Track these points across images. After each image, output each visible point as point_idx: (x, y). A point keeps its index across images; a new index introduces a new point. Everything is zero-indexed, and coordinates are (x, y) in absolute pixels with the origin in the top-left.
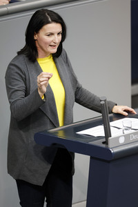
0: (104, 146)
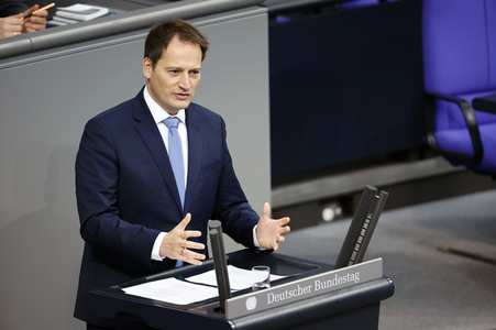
0: (217, 316)
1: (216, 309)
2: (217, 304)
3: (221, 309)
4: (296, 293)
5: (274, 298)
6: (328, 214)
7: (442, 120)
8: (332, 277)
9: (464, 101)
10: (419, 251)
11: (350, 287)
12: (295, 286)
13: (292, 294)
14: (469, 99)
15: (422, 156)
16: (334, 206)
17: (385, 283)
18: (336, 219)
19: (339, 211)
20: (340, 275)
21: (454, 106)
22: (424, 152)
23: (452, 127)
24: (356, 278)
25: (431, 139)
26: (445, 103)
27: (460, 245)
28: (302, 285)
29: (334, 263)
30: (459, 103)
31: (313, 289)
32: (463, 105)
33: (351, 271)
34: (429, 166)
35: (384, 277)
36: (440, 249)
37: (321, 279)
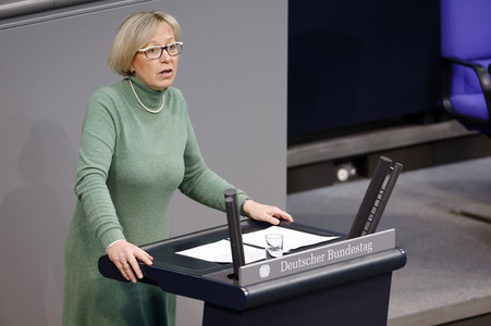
1: (230, 276)
2: (231, 271)
3: (235, 276)
4: (309, 261)
5: (288, 266)
6: (343, 174)
7: (458, 84)
8: (345, 246)
9: (480, 66)
10: (432, 213)
11: (362, 257)
12: (308, 255)
13: (305, 263)
14: (486, 64)
15: (437, 120)
16: (349, 166)
17: (397, 254)
18: (351, 179)
19: (353, 171)
20: (353, 244)
21: (470, 71)
22: (439, 115)
23: (467, 92)
24: (368, 248)
25: (446, 103)
26: (462, 68)
27: (473, 208)
28: (316, 254)
29: (347, 233)
30: (474, 68)
31: (326, 258)
32: (480, 70)
33: (364, 241)
34: (444, 129)
35: (397, 248)
36: (452, 212)
37: (335, 248)
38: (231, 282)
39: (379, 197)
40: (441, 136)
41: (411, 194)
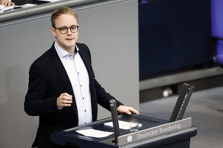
1: (113, 142)
2: (114, 139)
3: (115, 141)
4: (151, 134)
5: (141, 136)
6: (166, 93)
7: (220, 49)
8: (168, 126)
10: (208, 111)
11: (176, 131)
12: (150, 131)
13: (149, 134)
16: (169, 89)
17: (193, 129)
18: (170, 95)
19: (171, 92)
20: (171, 125)
22: (211, 64)
24: (179, 127)
25: (214, 58)
28: (154, 130)
29: (169, 119)
31: (159, 132)
33: (177, 124)
34: (214, 71)
35: (192, 127)
36: (219, 110)
37: (163, 127)
38: (114, 144)
39: (184, 102)
40: (212, 74)
41: (198, 102)
